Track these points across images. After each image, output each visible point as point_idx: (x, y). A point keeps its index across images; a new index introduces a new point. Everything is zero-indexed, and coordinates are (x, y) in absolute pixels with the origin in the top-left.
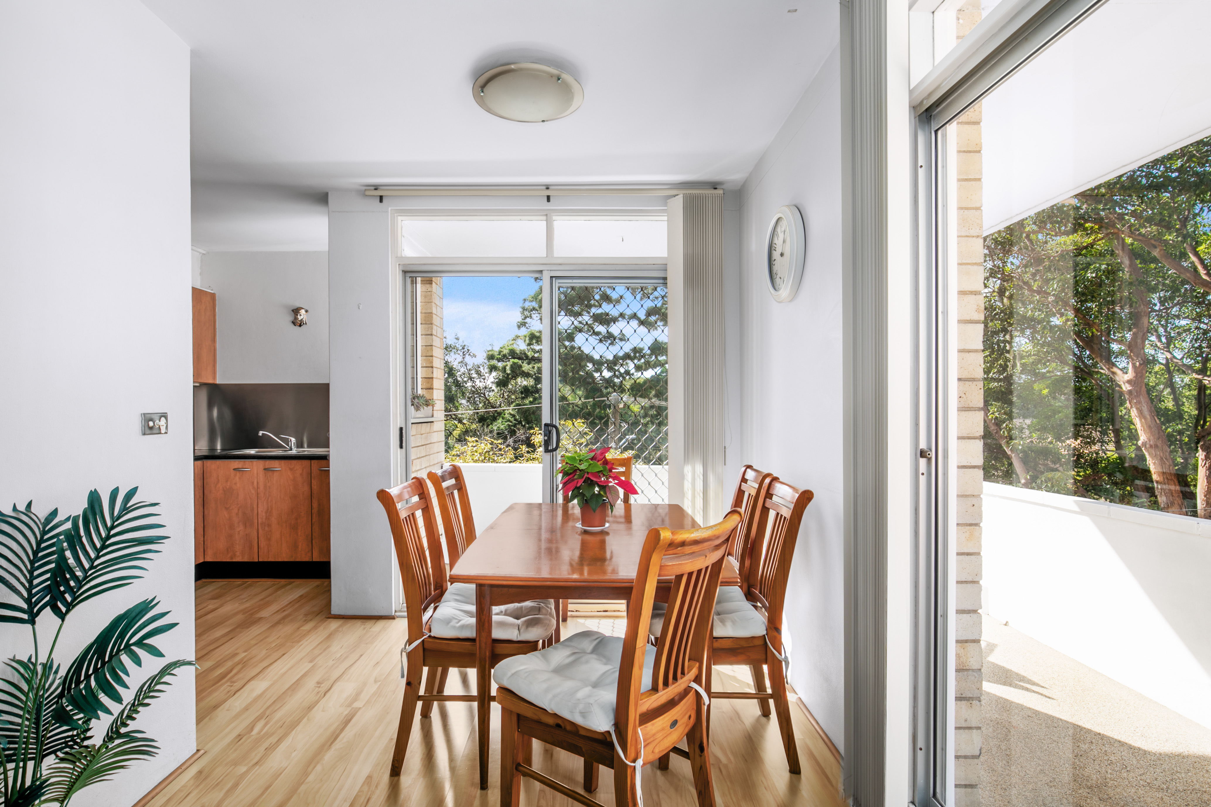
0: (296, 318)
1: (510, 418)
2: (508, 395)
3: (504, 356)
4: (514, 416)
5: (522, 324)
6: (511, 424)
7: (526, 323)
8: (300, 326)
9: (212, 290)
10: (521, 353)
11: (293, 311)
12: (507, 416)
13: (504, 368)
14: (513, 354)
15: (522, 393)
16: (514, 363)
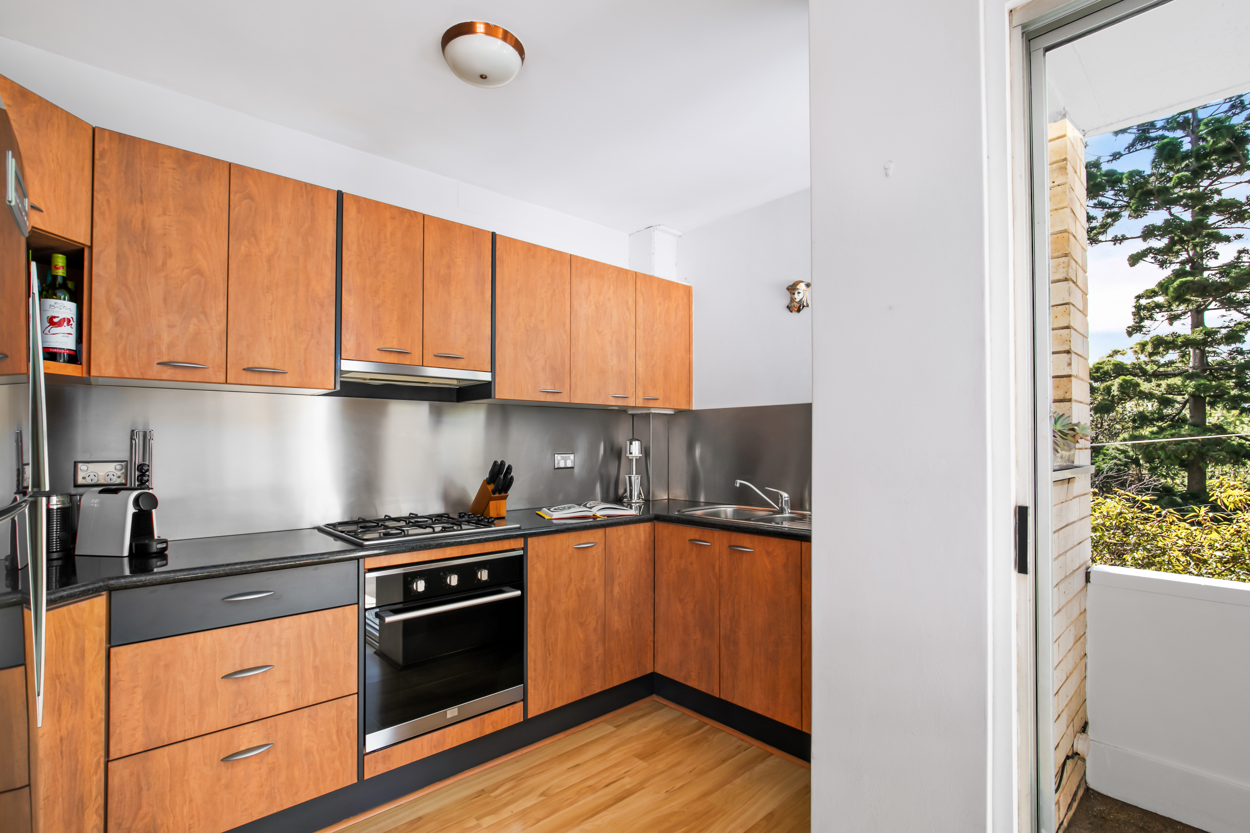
0: (792, 300)
1: (1117, 455)
2: (1108, 425)
3: (1106, 373)
4: (1124, 452)
5: (1137, 328)
6: (1119, 462)
7: (1143, 327)
8: (799, 311)
9: (688, 282)
10: (1133, 368)
11: (788, 289)
12: (1110, 451)
13: (1108, 390)
14: (1120, 369)
15: (1134, 421)
16: (1125, 381)
